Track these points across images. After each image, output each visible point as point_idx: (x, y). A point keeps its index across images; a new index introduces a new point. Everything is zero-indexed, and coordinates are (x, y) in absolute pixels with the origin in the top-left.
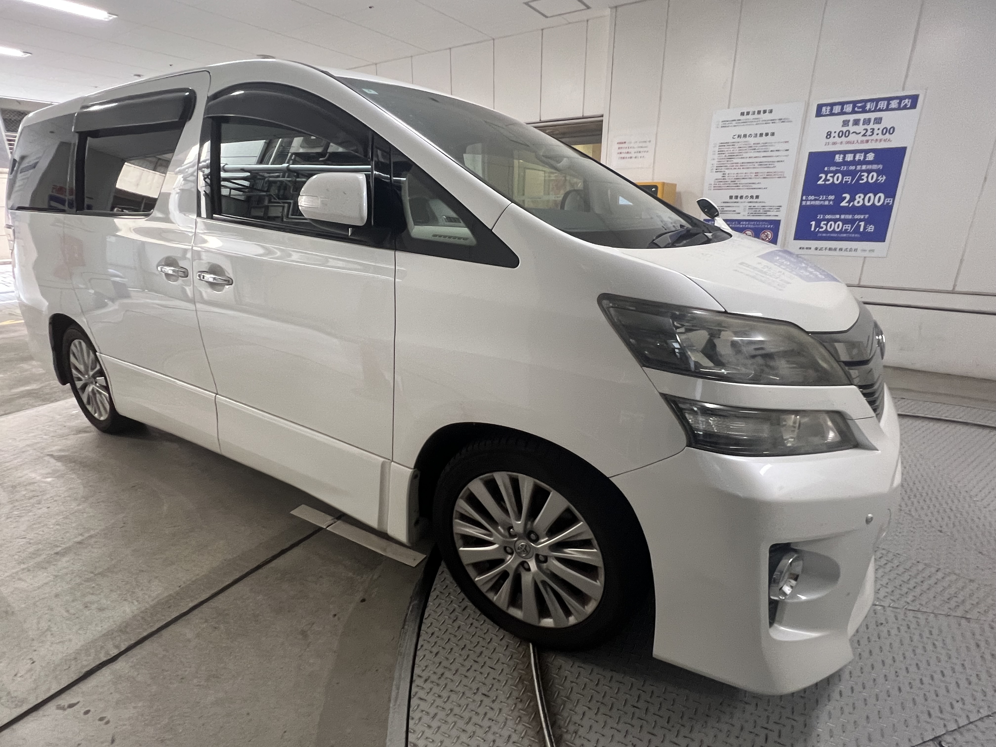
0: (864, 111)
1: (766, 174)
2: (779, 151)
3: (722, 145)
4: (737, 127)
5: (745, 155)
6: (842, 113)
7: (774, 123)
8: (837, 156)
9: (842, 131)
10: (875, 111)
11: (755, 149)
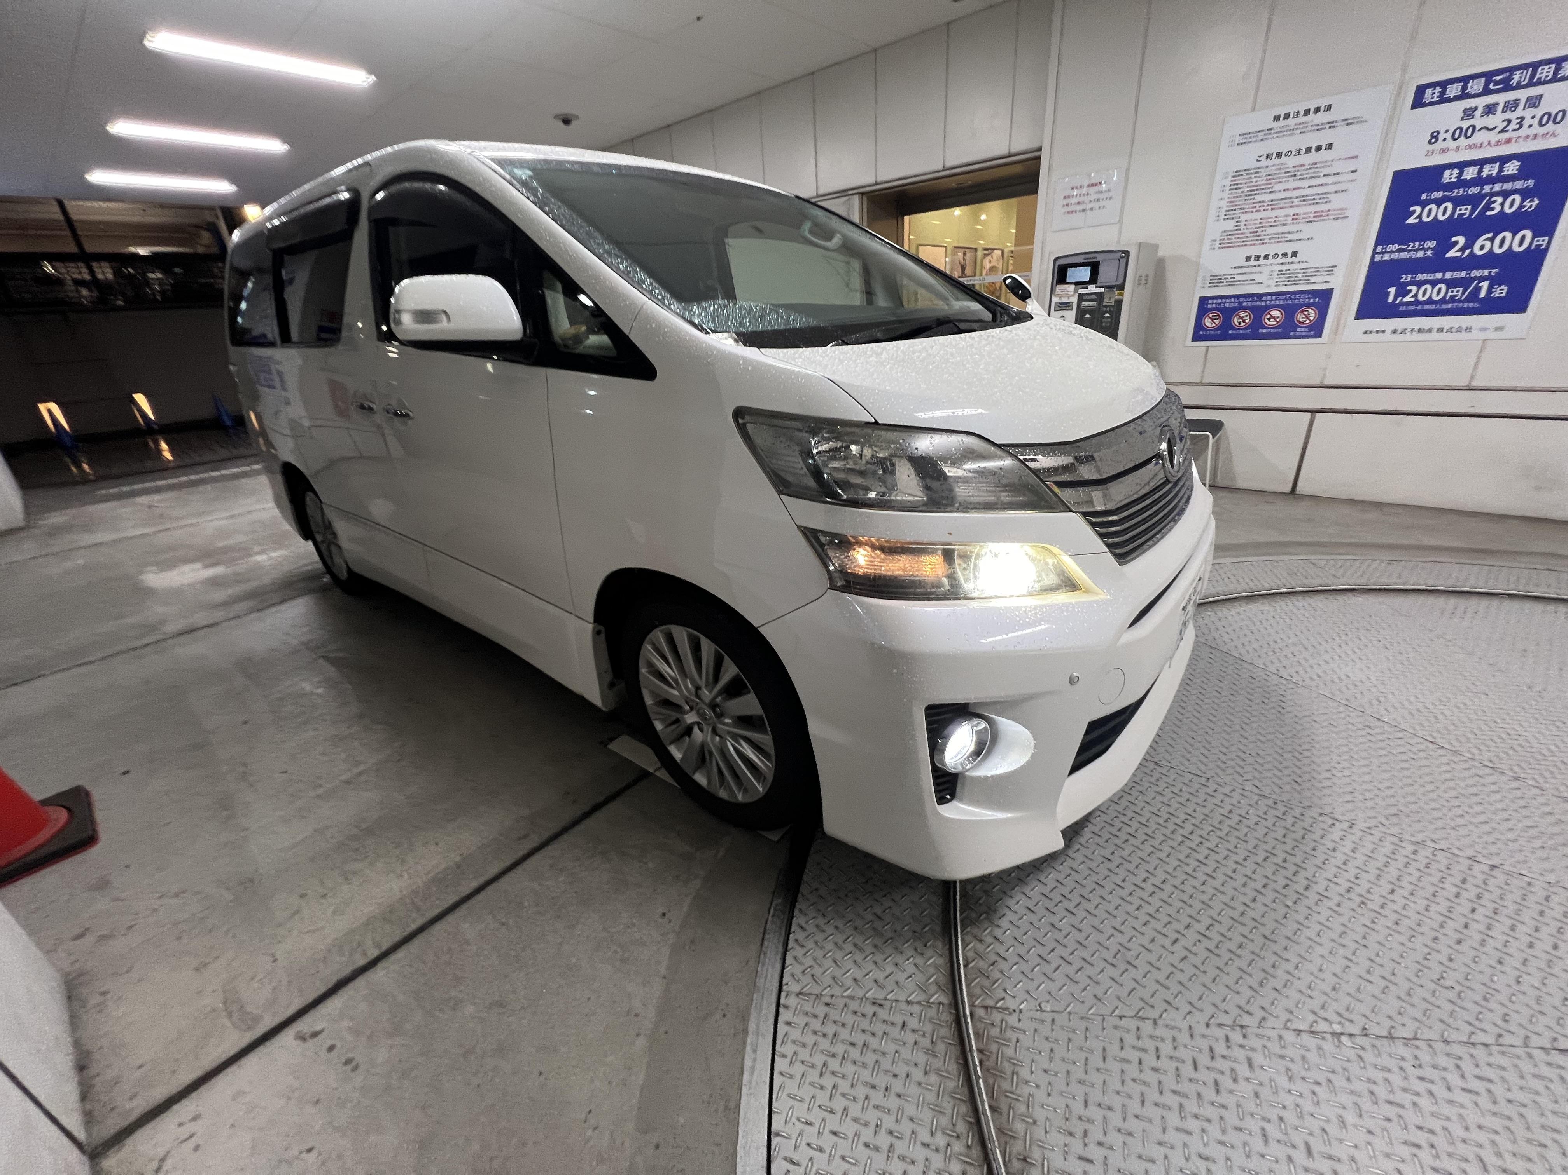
0: (1507, 86)
1: (1312, 215)
2: (1338, 174)
3: (1238, 174)
4: (1266, 142)
5: (1277, 187)
6: (1464, 96)
7: (1334, 127)
8: (1447, 173)
9: (1461, 129)
10: (1531, 84)
11: (1295, 175)
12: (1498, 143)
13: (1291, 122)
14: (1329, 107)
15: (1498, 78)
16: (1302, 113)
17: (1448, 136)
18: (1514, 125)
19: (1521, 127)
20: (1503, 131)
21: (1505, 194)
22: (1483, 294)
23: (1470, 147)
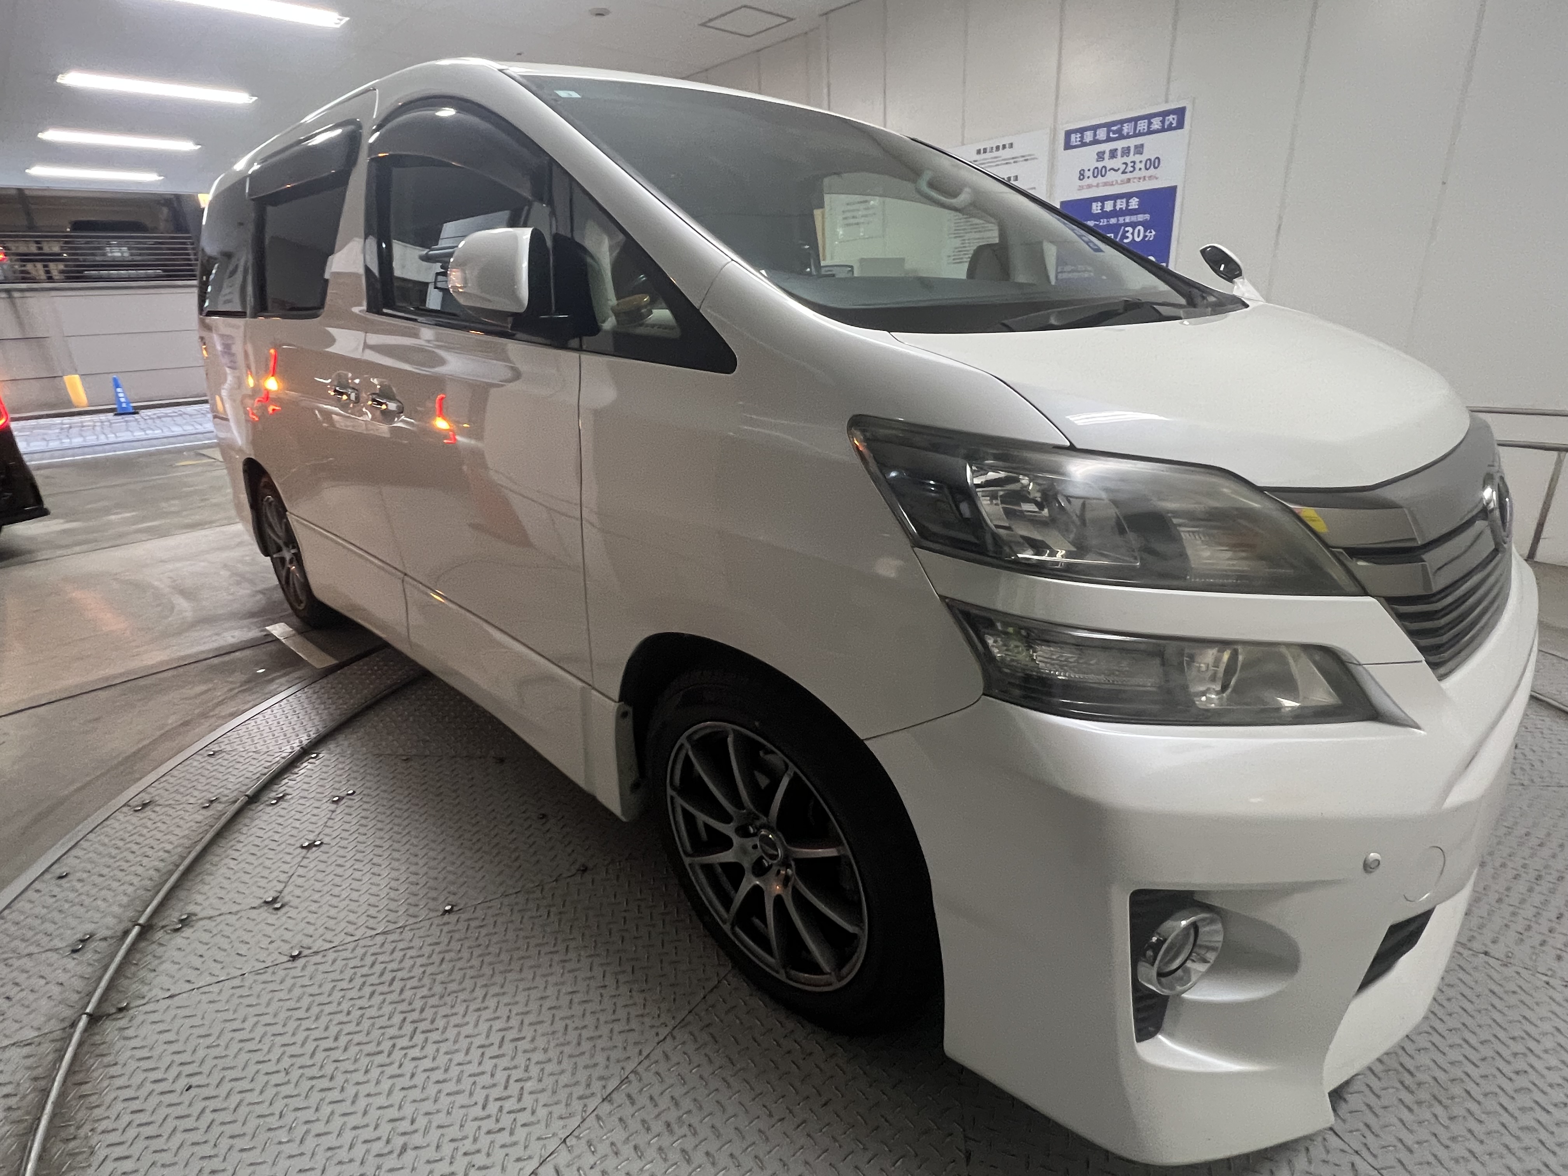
0: (1122, 137)
6: (1096, 142)
7: (1016, 162)
9: (1097, 168)
10: (1136, 135)
12: (1123, 182)
13: (988, 155)
14: (1011, 145)
16: (994, 149)
17: (1090, 174)
18: (1130, 169)
19: (1134, 169)
20: (1123, 172)
21: (1134, 225)
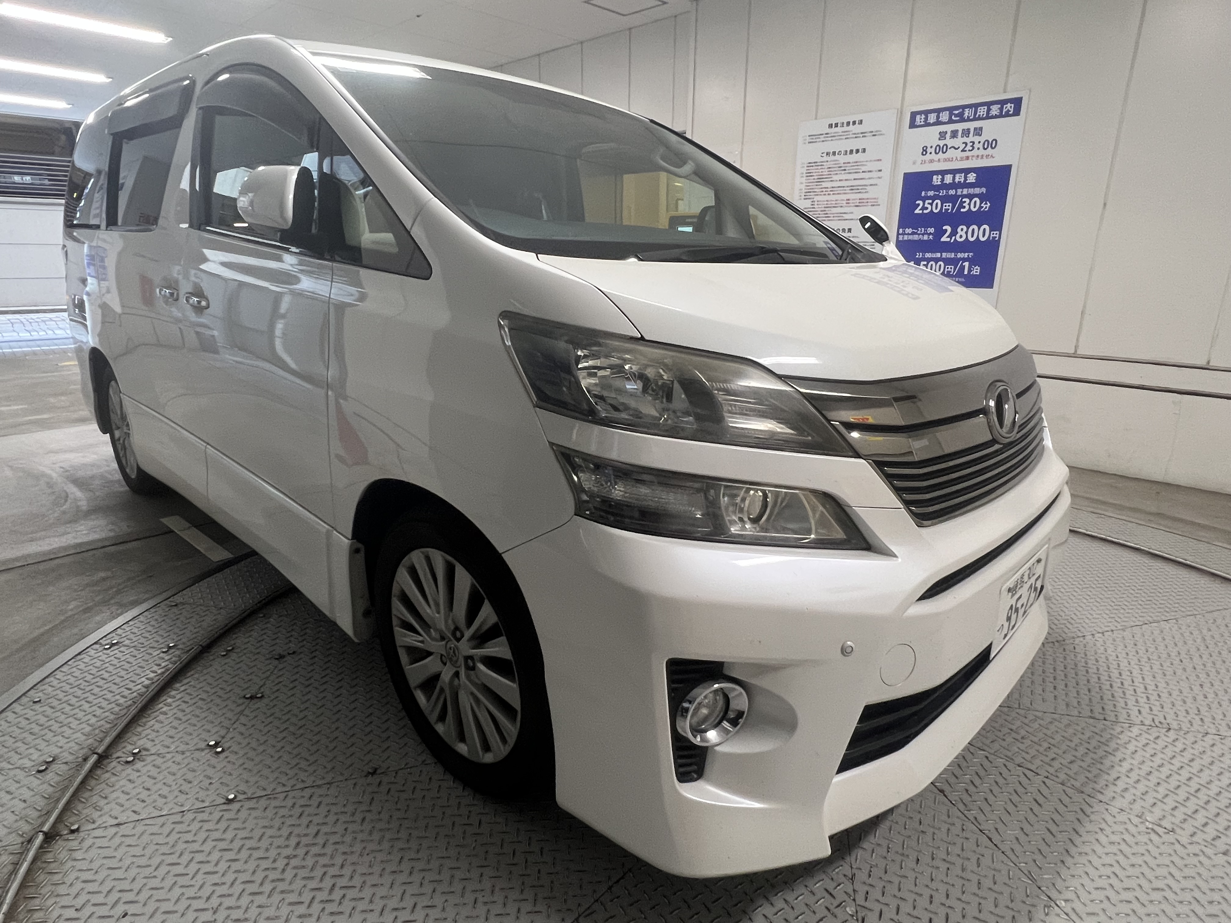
0: (962, 120)
1: (858, 201)
2: (871, 171)
3: (810, 165)
4: (825, 143)
5: (835, 178)
6: (938, 123)
7: (865, 136)
8: (935, 177)
9: (939, 146)
10: (975, 119)
11: (845, 170)
12: (962, 159)
13: (839, 129)
14: (861, 122)
15: (956, 112)
16: (845, 125)
17: (933, 150)
18: (969, 147)
19: (973, 148)
20: (963, 151)
21: (971, 197)
22: (966, 273)
23: (945, 160)
